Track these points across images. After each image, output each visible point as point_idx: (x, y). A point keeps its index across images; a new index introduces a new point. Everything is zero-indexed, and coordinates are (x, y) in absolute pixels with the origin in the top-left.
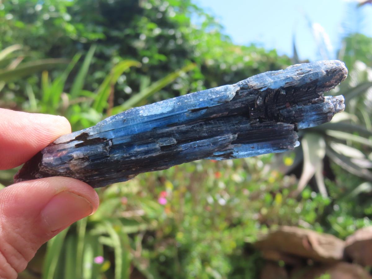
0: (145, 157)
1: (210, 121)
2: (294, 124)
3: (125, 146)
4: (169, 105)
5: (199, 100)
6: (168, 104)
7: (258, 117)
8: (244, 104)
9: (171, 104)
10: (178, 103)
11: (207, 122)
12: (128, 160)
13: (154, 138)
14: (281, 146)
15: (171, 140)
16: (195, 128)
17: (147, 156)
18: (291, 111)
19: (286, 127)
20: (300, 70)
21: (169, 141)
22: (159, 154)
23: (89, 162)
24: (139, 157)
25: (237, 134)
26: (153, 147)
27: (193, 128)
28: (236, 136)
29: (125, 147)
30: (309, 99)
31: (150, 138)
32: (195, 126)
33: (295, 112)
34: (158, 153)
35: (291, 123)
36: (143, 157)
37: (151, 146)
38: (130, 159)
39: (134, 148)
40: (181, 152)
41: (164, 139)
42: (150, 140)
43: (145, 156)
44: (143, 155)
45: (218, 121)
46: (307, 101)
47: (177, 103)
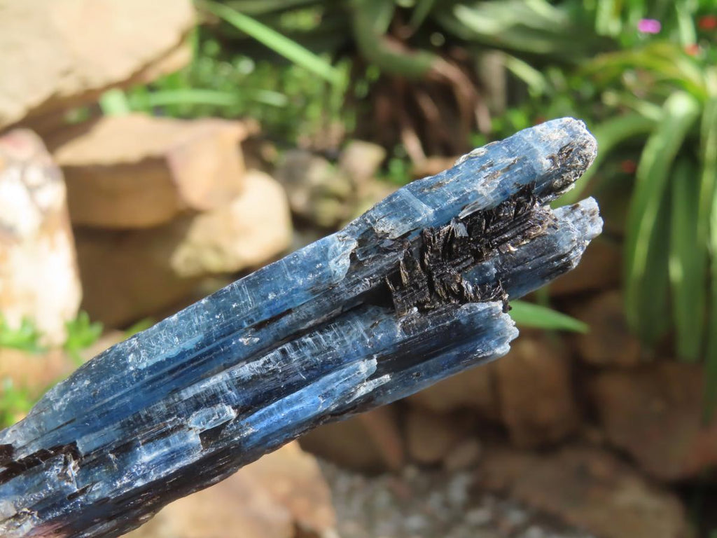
0: (168, 473)
1: (303, 339)
2: (501, 299)
3: (111, 452)
4: (194, 325)
5: (266, 297)
6: (191, 324)
7: (416, 302)
8: (374, 280)
9: (199, 320)
10: (217, 317)
11: (297, 342)
12: (128, 490)
13: (179, 416)
14: (479, 354)
15: (220, 414)
16: (271, 367)
17: (172, 469)
18: (487, 269)
19: (484, 311)
20: (489, 167)
21: (216, 417)
22: (201, 456)
23: (34, 520)
24: (153, 477)
25: (375, 356)
26: (183, 444)
27: (267, 366)
28: (374, 362)
29: (112, 456)
30: (523, 232)
31: (169, 416)
32: (269, 362)
33: (496, 267)
34: (197, 456)
35: (494, 300)
36: (163, 474)
37: (175, 441)
38: (133, 488)
39: (135, 457)
40: (251, 438)
41: (204, 412)
42: (171, 423)
43: (168, 470)
44: (161, 470)
45: (321, 332)
46: (519, 237)
47: (214, 317)
